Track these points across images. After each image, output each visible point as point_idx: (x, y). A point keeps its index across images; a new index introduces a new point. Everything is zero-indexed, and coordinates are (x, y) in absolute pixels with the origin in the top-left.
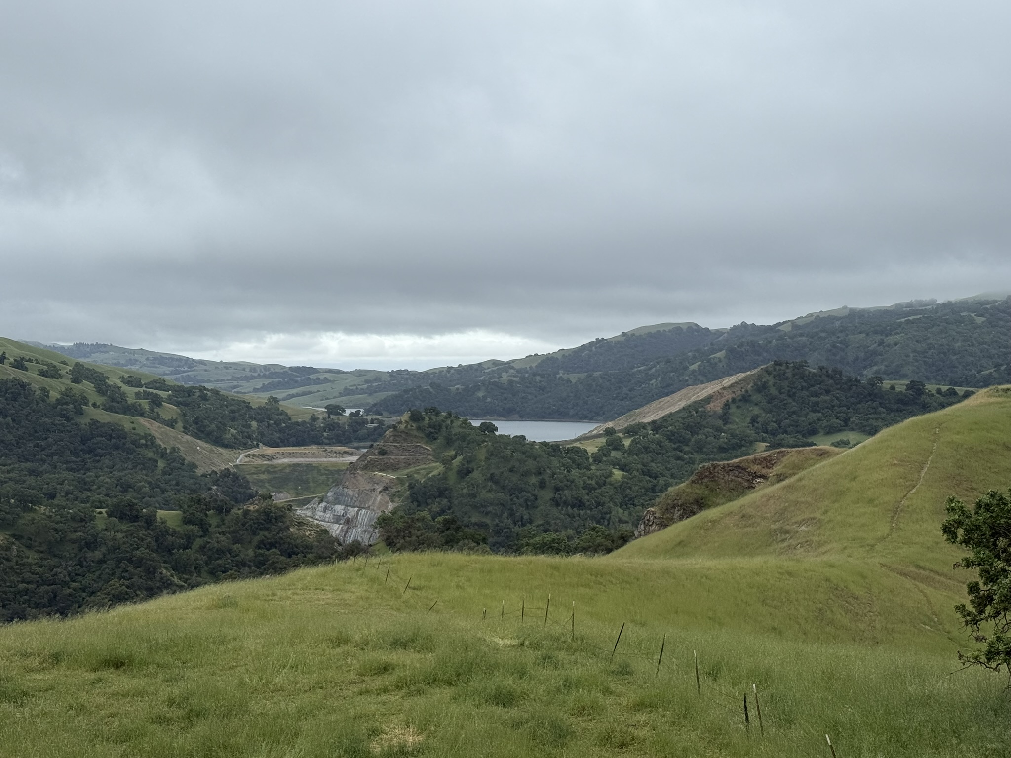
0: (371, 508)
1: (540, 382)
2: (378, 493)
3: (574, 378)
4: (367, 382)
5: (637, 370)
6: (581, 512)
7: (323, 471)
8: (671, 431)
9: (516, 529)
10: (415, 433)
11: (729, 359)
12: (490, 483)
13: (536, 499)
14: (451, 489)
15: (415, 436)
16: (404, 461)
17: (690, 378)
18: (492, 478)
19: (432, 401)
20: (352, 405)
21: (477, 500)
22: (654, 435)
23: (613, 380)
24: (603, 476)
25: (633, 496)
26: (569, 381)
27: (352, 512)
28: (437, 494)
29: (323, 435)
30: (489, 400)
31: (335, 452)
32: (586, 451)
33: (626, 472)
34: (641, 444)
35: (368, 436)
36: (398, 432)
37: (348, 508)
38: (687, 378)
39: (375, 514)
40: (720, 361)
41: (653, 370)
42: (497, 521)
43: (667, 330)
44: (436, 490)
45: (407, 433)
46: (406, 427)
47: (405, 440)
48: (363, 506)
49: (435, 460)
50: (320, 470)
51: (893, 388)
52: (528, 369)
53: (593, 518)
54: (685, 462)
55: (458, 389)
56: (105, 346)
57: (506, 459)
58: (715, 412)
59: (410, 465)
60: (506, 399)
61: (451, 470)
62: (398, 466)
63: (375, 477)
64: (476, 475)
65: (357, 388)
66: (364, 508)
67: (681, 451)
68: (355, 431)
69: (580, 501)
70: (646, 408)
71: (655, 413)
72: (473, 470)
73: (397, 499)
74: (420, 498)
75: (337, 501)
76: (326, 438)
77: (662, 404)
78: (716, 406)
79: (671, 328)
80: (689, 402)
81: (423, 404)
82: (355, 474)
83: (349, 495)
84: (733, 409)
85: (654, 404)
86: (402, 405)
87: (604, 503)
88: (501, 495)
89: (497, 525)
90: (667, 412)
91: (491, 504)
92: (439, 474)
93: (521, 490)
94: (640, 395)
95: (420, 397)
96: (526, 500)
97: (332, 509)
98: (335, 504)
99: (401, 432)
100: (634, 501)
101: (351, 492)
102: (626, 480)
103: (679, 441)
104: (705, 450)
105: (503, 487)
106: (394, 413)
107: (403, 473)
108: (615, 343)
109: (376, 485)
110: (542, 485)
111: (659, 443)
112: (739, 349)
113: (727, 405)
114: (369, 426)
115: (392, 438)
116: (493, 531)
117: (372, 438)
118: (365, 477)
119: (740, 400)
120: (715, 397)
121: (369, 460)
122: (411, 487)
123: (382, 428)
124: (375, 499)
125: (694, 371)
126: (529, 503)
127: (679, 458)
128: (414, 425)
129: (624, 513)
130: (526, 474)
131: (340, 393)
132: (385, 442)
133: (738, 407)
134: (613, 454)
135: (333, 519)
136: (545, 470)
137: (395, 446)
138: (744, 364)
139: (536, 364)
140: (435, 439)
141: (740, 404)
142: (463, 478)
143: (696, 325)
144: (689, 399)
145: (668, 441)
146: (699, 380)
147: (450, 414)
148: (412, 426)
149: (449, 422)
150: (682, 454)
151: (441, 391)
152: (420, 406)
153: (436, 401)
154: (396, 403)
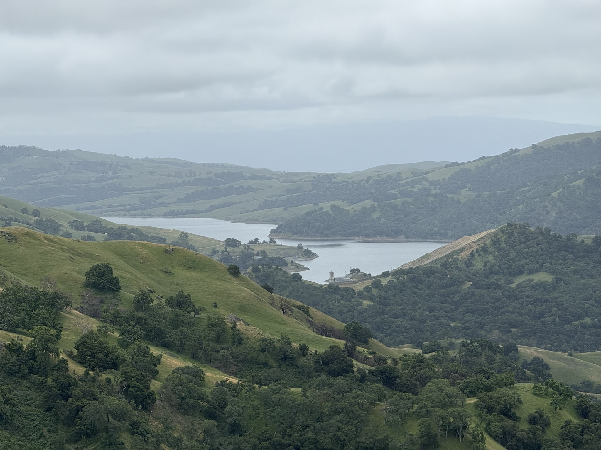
8: (414, 276)
11: (587, 186)
20: (268, 219)
22: (404, 278)
30: (382, 221)
32: (353, 290)
33: (373, 302)
34: (391, 285)
51: (583, 241)
58: (464, 259)
60: (398, 219)
65: (277, 200)
81: (322, 225)
84: (476, 256)
95: (321, 219)
100: (366, 320)
102: (369, 307)
103: (418, 282)
106: (297, 234)
111: (404, 283)
113: (472, 255)
119: (481, 250)
120: (466, 248)
123: (265, 260)
131: (260, 205)
133: (480, 255)
134: (372, 290)
141: (481, 253)
145: (410, 282)
149: (275, 272)
151: (340, 213)
152: (320, 227)
153: (334, 223)
154: (299, 224)
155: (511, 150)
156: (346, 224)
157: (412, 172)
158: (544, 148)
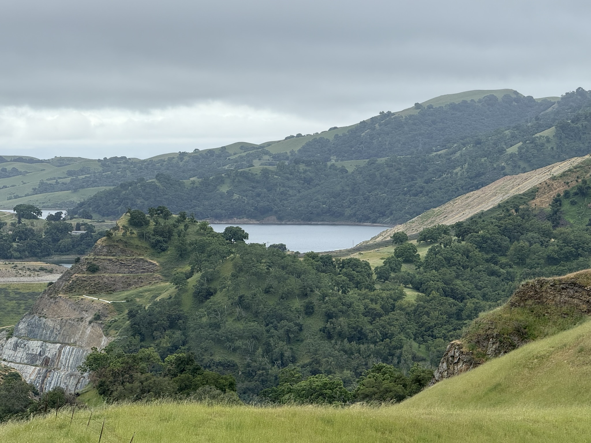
0: (77, 344)
1: (305, 171)
2: (88, 323)
3: (350, 166)
4: (70, 173)
5: (436, 155)
6: (362, 347)
7: (12, 295)
8: (483, 237)
9: (274, 370)
10: (136, 242)
11: (561, 138)
12: (238, 310)
13: (301, 330)
14: (186, 318)
15: (137, 247)
16: (123, 280)
17: (508, 164)
18: (241, 302)
19: (158, 199)
20: (50, 204)
21: (220, 332)
22: (459, 242)
23: (403, 168)
24: (391, 298)
25: (432, 324)
26: (343, 170)
27: (52, 349)
28: (166, 323)
29: (11, 246)
30: (236, 196)
31: (29, 269)
32: (367, 264)
33: (423, 292)
34: (441, 255)
35: (73, 246)
36: (114, 242)
37: (47, 344)
38: (503, 164)
39: (84, 352)
40: (548, 140)
41: (458, 154)
42: (248, 360)
43: (476, 100)
44: (166, 319)
45: (126, 243)
46: (124, 235)
47: (123, 251)
48: (66, 342)
49: (164, 278)
50: (9, 293)
52: (289, 154)
53: (378, 354)
54: (501, 278)
55: (193, 183)
57: (259, 276)
58: (542, 210)
59: (130, 285)
60: (259, 195)
61: (187, 291)
62: (114, 287)
63: (82, 302)
64: (219, 298)
65: (57, 183)
66: (68, 344)
67: (496, 263)
68: (56, 240)
69: (360, 332)
70: (448, 206)
71: (460, 212)
72: (215, 292)
73: (112, 332)
74: (143, 330)
75: (31, 335)
76: (16, 250)
77: (470, 200)
78: (543, 203)
79: (481, 97)
80: (506, 198)
81: (146, 203)
82: (56, 298)
83: (49, 328)
84: (566, 206)
85: (459, 201)
86: (119, 204)
87: (393, 335)
88: (254, 325)
89: (249, 365)
90: (477, 210)
91: (241, 337)
92: (170, 298)
93: (281, 318)
94: (440, 189)
95: (143, 194)
96: (288, 332)
97: (25, 345)
98: (28, 340)
99: (117, 242)
100: (432, 331)
101: (50, 323)
102: (422, 303)
103: (493, 250)
104: (528, 261)
105: (256, 314)
106: (108, 215)
107: (121, 297)
108: (406, 118)
109: (84, 313)
110: (309, 311)
111: (466, 253)
112: (573, 125)
113: (557, 201)
114: (74, 233)
115: (105, 250)
116: (243, 373)
117: (78, 249)
118: (69, 303)
119: (576, 194)
120: (541, 190)
121: (74, 279)
122: (132, 315)
123: (92, 237)
124: (84, 332)
125: (512, 155)
126: (292, 336)
127: (493, 273)
128: (135, 232)
129: (419, 347)
130: (286, 296)
131: (34, 189)
132: (96, 254)
133: (573, 203)
134: (405, 268)
135: (26, 359)
136: (312, 291)
137: (109, 260)
138: (581, 145)
139: (299, 147)
140: (164, 250)
141: (575, 199)
142: (202, 302)
143: (516, 92)
144: (507, 193)
145: (478, 250)
146: (519, 167)
147: (183, 217)
148: (132, 233)
149: (182, 227)
150: (497, 268)
151: (171, 185)
152: (143, 205)
153: (165, 199)
154: (111, 202)
155: (382, 113)
156: (183, 200)
157: (242, 147)
158: (434, 107)
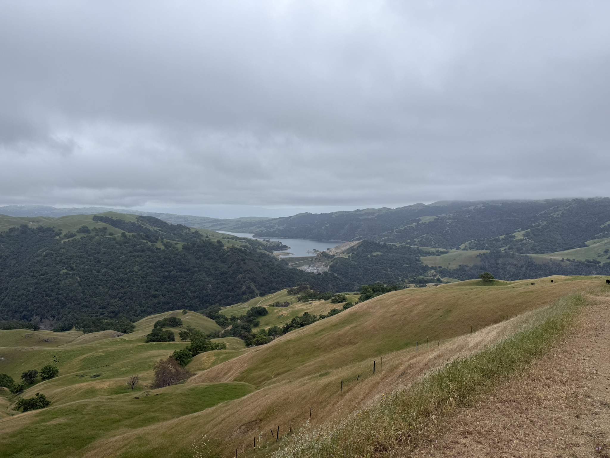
51: (382, 244)
56: (162, 213)
61: (334, 263)
64: (338, 264)
78: (355, 247)
80: (351, 246)
141: (360, 246)
